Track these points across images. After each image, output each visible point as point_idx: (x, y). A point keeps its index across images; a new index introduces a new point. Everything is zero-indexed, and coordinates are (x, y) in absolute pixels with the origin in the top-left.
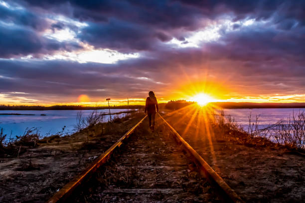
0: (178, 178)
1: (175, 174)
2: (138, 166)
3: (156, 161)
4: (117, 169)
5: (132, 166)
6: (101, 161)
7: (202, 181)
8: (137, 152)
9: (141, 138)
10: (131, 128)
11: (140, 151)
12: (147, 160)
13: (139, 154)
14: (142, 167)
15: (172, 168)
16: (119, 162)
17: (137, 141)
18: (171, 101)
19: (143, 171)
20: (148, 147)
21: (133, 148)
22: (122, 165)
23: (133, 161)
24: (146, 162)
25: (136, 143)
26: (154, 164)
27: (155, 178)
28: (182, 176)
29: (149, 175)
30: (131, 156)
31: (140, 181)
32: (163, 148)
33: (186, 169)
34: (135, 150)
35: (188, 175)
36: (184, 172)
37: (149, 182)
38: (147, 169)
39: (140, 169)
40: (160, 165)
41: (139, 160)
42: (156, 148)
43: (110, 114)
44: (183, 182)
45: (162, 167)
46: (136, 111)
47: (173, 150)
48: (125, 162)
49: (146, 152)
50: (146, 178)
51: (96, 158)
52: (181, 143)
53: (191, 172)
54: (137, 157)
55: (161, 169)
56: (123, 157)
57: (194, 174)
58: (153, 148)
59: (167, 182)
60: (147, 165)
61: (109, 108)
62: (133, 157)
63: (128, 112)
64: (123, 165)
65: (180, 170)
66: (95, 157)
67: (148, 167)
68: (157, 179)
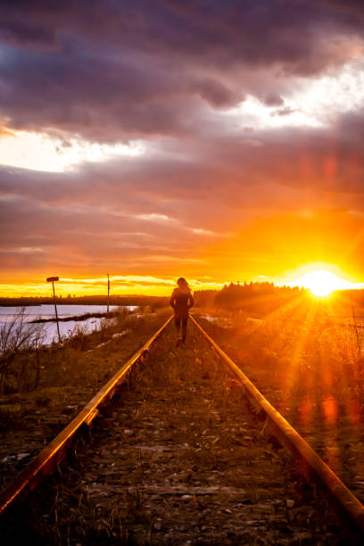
0: (262, 524)
1: (252, 511)
2: (146, 486)
3: (195, 469)
4: (85, 494)
5: (127, 484)
6: (41, 472)
7: (329, 534)
8: (140, 441)
9: (149, 398)
10: (120, 365)
11: (150, 440)
12: (170, 466)
13: (144, 448)
14: (155, 487)
15: (242, 491)
16: (89, 471)
17: (138, 406)
18: (232, 284)
19: (159, 502)
20: (172, 427)
21: (129, 427)
22: (98, 482)
23: (130, 470)
24: (168, 472)
25: (137, 413)
26: (189, 481)
27: (194, 523)
28: (272, 518)
29: (177, 512)
30: (122, 453)
31: (154, 531)
32: (213, 430)
33: (281, 496)
34: (134, 435)
35: (287, 516)
36: (276, 506)
37: (180, 535)
38: (170, 495)
39: (151, 493)
40: (207, 483)
41: (147, 466)
42: (193, 428)
43: (56, 320)
44: (276, 538)
45: (212, 489)
46: (131, 313)
47: (241, 435)
48: (108, 473)
49: (165, 442)
50: (170, 523)
51: (24, 458)
52: (264, 415)
53: (295, 506)
54: (142, 458)
55: (210, 495)
56: (101, 456)
57: (304, 514)
58: (184, 429)
59: (230, 535)
60: (171, 480)
61: (55, 301)
62: (129, 455)
63: (108, 315)
64: (101, 479)
65: (263, 499)
66: (21, 456)
67: (172, 489)
68: (200, 526)
